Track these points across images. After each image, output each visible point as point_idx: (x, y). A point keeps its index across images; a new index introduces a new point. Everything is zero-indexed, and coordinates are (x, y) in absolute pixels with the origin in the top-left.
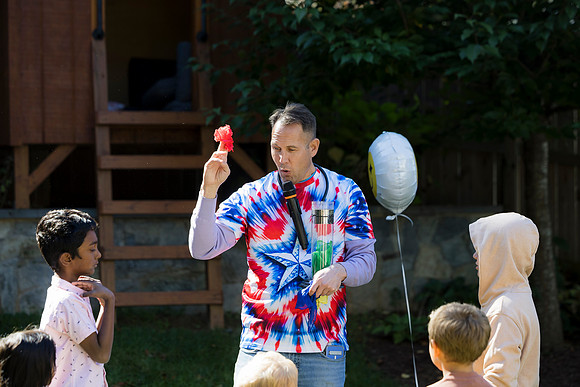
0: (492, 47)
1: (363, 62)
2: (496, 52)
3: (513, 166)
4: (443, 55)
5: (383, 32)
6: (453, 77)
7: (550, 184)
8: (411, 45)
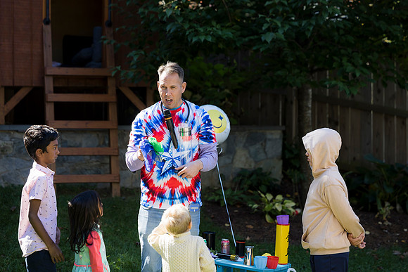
0: (280, 34)
1: (205, 41)
2: (282, 37)
3: (292, 103)
4: (252, 37)
5: (217, 23)
6: (258, 50)
7: (313, 114)
8: (234, 31)
